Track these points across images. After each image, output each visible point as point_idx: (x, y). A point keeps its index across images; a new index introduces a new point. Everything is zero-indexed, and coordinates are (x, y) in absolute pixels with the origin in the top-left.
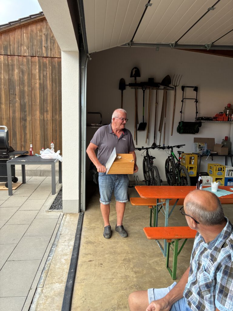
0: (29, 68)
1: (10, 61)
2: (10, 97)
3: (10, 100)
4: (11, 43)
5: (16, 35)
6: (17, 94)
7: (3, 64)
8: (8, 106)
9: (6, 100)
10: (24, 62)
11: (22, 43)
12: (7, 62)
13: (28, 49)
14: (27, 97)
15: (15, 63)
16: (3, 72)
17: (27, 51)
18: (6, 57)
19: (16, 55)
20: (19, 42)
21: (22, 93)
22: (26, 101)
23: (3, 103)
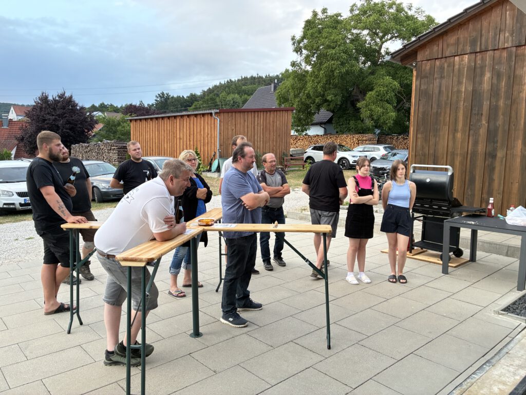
0: (510, 67)
1: (479, 62)
2: (472, 120)
3: (472, 123)
4: (483, 32)
5: (493, 18)
6: (484, 113)
7: (466, 69)
8: (467, 134)
9: (464, 125)
10: (503, 59)
11: (503, 27)
12: (473, 64)
13: (512, 35)
14: (501, 117)
15: (487, 62)
16: (464, 81)
17: (510, 38)
18: (473, 56)
19: (490, 49)
20: (497, 28)
21: (494, 110)
22: (499, 125)
23: (459, 130)
